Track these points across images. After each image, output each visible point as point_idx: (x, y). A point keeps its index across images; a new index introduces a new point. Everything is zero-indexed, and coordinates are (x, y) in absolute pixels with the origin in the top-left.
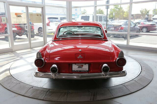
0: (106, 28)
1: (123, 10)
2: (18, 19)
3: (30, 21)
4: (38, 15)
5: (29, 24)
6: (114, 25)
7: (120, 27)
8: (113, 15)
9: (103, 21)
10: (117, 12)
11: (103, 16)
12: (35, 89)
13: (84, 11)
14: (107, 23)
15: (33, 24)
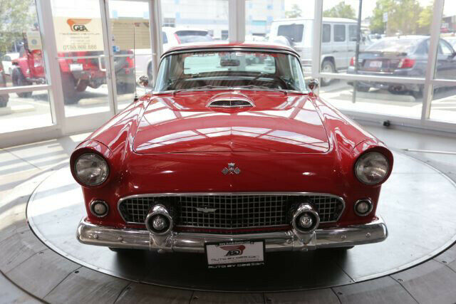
0: (354, 62)
1: (418, 4)
2: (76, 36)
3: (112, 44)
4: (137, 24)
5: (112, 53)
6: (381, 54)
7: (403, 60)
8: (384, 21)
9: (346, 42)
10: (395, 8)
11: (346, 25)
12: (84, 278)
13: (294, 10)
14: (357, 47)
15: (132, 52)
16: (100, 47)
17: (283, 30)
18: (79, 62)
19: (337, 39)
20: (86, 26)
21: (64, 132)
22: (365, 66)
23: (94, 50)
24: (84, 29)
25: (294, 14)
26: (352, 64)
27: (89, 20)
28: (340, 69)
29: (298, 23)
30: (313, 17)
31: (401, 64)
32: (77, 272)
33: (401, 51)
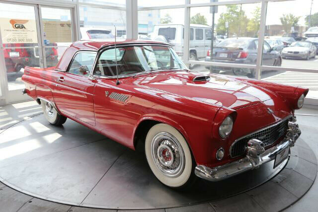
0: (210, 54)
1: (246, 17)
2: (17, 32)
3: (44, 38)
4: (62, 25)
5: (44, 45)
6: (226, 49)
7: (241, 53)
8: (226, 27)
9: (203, 40)
10: (233, 19)
11: (203, 29)
12: (36, 206)
13: (166, 18)
14: (212, 44)
15: (56, 45)
16: (35, 41)
17: (161, 32)
18: (16, 51)
19: (198, 39)
20: (24, 25)
21: (7, 102)
22: (217, 57)
23: (30, 42)
24: (23, 27)
25: (166, 20)
26: (208, 55)
27: (26, 21)
28: (200, 58)
29: (172, 27)
31: (240, 55)
32: (30, 202)
33: (239, 47)
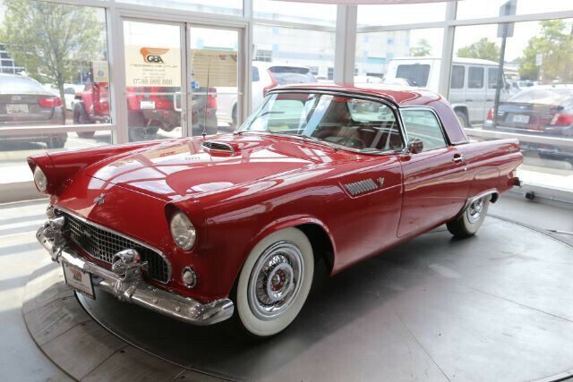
0: (493, 115)
2: (150, 68)
3: (191, 79)
4: (223, 57)
5: (190, 90)
6: (530, 106)
7: (557, 115)
8: (537, 65)
9: (484, 88)
10: (553, 50)
11: (485, 67)
13: (422, 46)
14: (498, 97)
15: (215, 91)
16: (177, 83)
17: (403, 71)
18: (151, 98)
19: (472, 85)
20: (162, 57)
22: (507, 121)
23: (169, 86)
24: (159, 60)
25: (421, 51)
26: (489, 118)
27: (165, 50)
28: (474, 123)
29: (422, 62)
30: (440, 57)
31: (555, 119)
33: (557, 104)
